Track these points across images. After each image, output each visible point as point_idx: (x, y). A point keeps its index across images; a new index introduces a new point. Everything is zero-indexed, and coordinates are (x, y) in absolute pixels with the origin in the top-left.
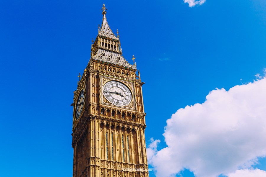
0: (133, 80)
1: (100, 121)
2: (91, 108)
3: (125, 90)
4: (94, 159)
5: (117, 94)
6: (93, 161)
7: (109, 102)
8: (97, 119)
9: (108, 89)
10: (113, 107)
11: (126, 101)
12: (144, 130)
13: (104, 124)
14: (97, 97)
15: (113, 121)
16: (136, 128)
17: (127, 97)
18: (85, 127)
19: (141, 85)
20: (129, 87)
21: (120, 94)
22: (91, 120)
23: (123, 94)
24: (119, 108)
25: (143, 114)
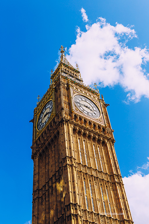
0: (99, 100)
1: (72, 126)
2: (64, 112)
3: (93, 106)
4: (70, 159)
5: (87, 107)
6: (70, 160)
7: (80, 111)
8: (70, 123)
9: (78, 101)
10: (84, 116)
11: (95, 115)
12: (113, 144)
13: (77, 129)
14: (68, 105)
15: (85, 129)
16: (106, 141)
17: (95, 112)
18: (53, 133)
19: (106, 106)
20: (96, 104)
21: (89, 108)
22: (64, 122)
23: (91, 108)
24: (90, 119)
25: (111, 130)
